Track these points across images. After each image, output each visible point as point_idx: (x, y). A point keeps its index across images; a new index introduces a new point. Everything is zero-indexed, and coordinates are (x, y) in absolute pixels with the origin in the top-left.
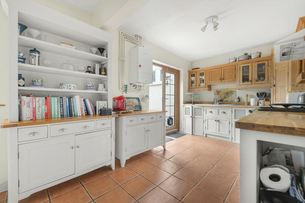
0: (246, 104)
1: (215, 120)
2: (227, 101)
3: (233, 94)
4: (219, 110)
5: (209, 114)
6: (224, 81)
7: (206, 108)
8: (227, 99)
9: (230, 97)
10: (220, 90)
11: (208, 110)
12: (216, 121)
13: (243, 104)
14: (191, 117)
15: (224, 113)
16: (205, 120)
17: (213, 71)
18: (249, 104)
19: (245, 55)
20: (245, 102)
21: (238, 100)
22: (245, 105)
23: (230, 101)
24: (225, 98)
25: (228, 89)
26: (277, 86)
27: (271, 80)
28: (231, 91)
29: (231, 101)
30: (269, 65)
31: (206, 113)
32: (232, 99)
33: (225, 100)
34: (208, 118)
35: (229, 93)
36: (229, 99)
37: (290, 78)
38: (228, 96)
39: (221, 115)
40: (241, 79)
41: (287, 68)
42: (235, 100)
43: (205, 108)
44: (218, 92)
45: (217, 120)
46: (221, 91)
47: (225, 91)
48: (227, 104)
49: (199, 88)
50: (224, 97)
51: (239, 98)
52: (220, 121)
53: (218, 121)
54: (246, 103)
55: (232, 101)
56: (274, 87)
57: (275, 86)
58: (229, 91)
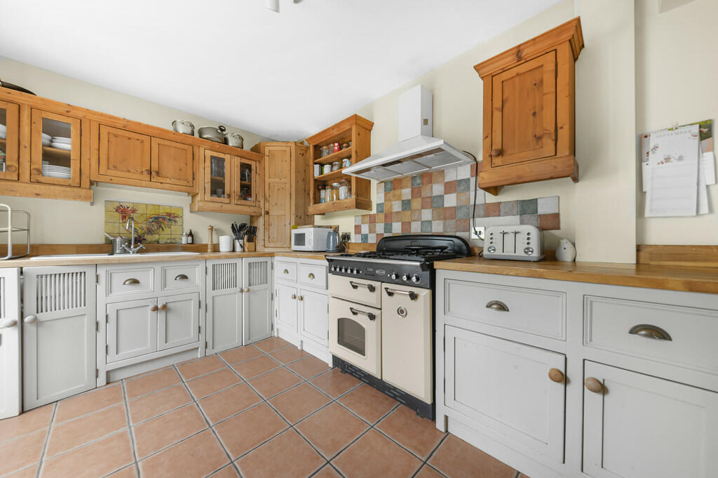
0: (209, 250)
1: (152, 306)
2: (158, 242)
3: (175, 221)
4: (164, 272)
5: (123, 293)
6: (161, 180)
7: (109, 268)
8: (156, 237)
9: (167, 231)
10: (131, 206)
11: (120, 277)
12: (156, 309)
13: (202, 249)
14: (14, 324)
15: (184, 277)
16: (101, 319)
17: (116, 136)
18: (216, 248)
19: (219, 131)
20: (207, 245)
21: (190, 238)
22: (207, 252)
23: (166, 243)
24: (150, 231)
25: (159, 206)
26: (271, 213)
27: (259, 201)
28: (169, 215)
29: (169, 241)
30: (258, 172)
31: (109, 290)
32: (173, 236)
33: (149, 238)
34: (119, 306)
35: (163, 219)
36: (164, 236)
37: (293, 203)
38: (160, 226)
39: (175, 286)
40: (208, 186)
41: (288, 186)
42: (181, 239)
43: (102, 272)
44: (124, 212)
45: (159, 306)
46: (134, 211)
47: (151, 212)
48: (158, 250)
49: (39, 182)
50: (148, 229)
51: (191, 234)
52: (170, 305)
53: (165, 307)
54: (209, 247)
55: (173, 241)
56: (267, 216)
57: (268, 213)
58: (162, 212)
